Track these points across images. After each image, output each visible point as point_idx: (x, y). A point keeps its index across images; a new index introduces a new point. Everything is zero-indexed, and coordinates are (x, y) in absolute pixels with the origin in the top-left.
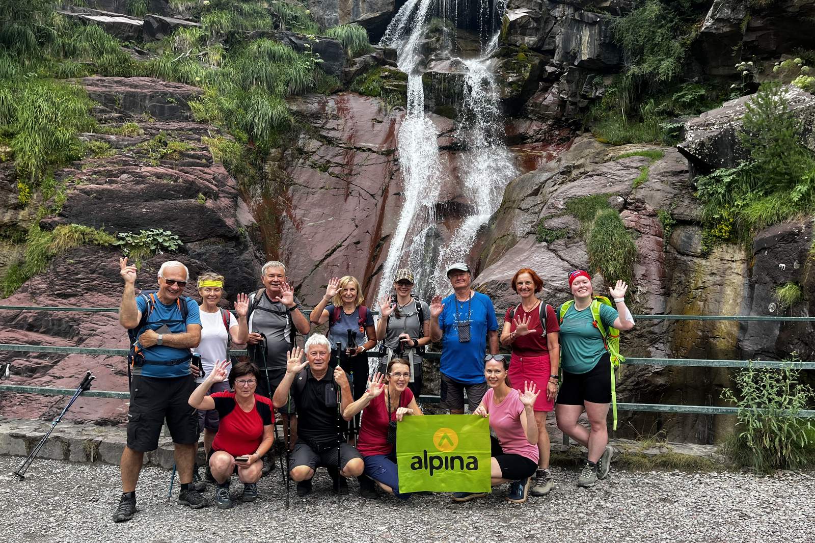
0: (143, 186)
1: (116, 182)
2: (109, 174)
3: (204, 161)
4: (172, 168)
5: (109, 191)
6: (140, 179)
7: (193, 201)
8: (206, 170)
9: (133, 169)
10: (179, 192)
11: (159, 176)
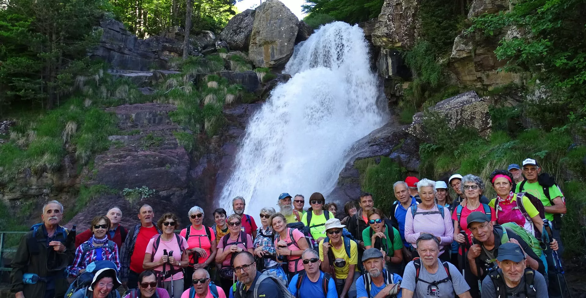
0: (137, 162)
1: (124, 161)
2: (121, 157)
3: (173, 146)
4: (154, 151)
5: (119, 165)
6: (135, 158)
7: (163, 168)
8: (173, 151)
9: (133, 153)
10: (156, 164)
11: (146, 156)
